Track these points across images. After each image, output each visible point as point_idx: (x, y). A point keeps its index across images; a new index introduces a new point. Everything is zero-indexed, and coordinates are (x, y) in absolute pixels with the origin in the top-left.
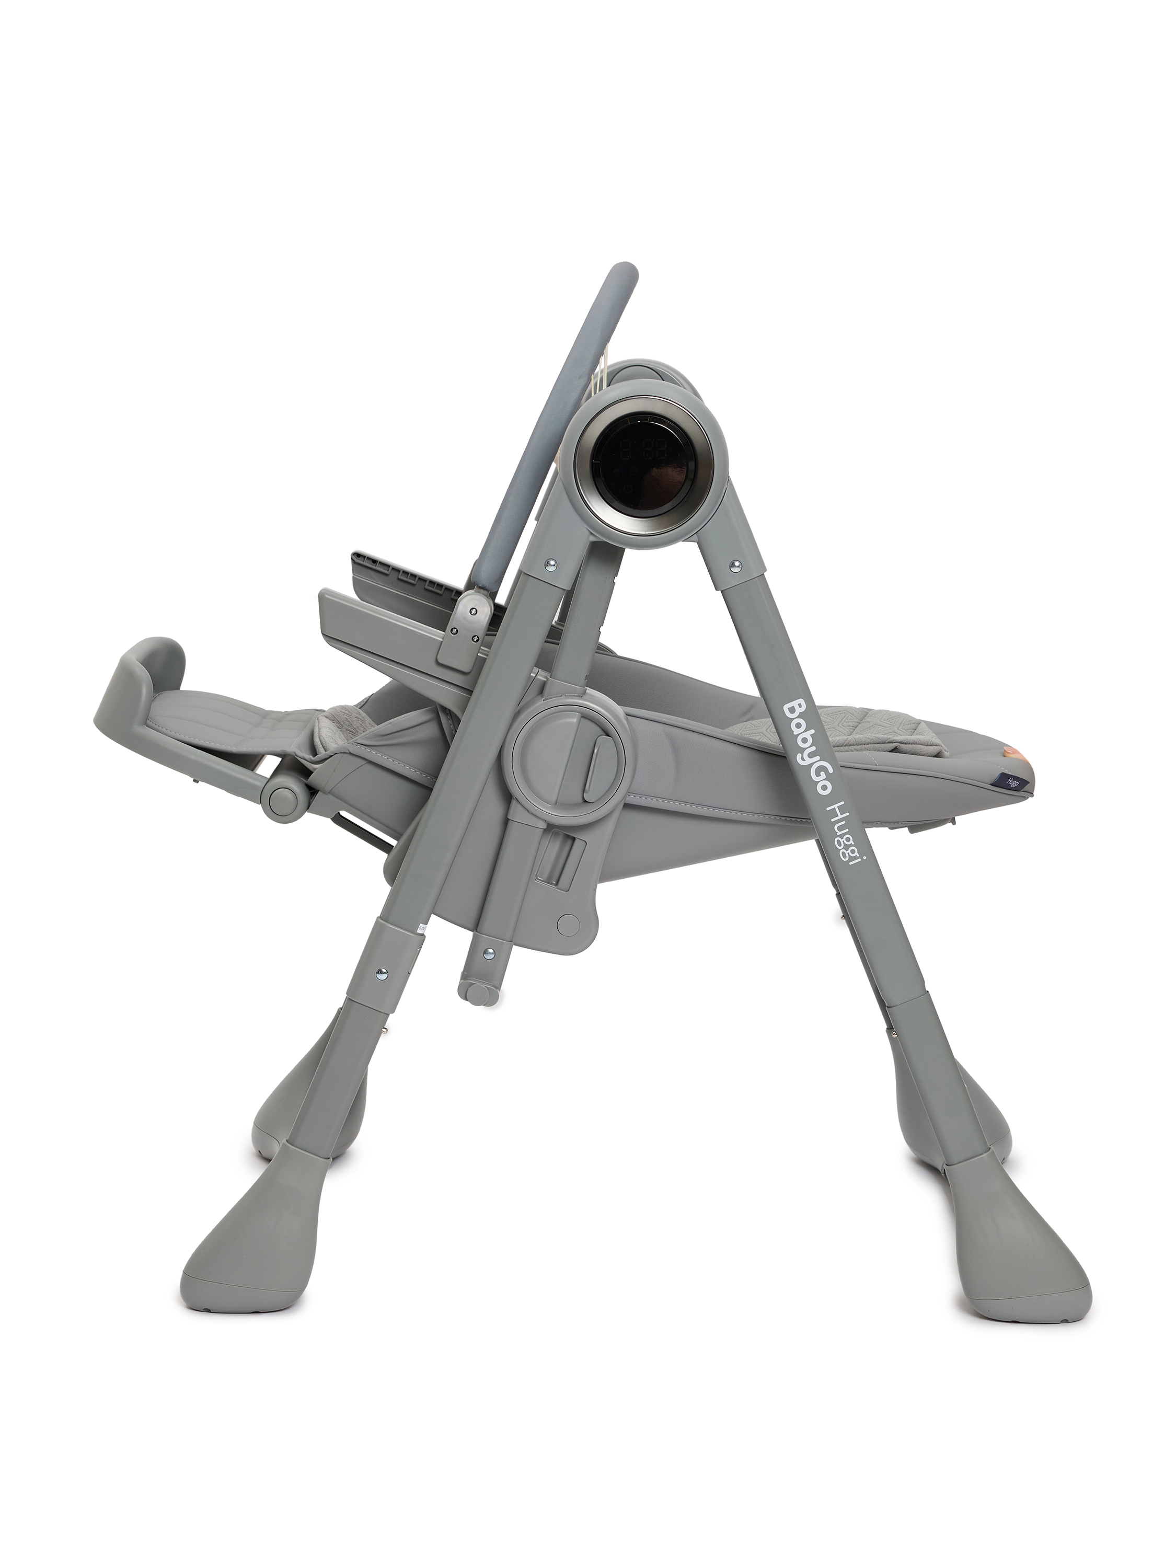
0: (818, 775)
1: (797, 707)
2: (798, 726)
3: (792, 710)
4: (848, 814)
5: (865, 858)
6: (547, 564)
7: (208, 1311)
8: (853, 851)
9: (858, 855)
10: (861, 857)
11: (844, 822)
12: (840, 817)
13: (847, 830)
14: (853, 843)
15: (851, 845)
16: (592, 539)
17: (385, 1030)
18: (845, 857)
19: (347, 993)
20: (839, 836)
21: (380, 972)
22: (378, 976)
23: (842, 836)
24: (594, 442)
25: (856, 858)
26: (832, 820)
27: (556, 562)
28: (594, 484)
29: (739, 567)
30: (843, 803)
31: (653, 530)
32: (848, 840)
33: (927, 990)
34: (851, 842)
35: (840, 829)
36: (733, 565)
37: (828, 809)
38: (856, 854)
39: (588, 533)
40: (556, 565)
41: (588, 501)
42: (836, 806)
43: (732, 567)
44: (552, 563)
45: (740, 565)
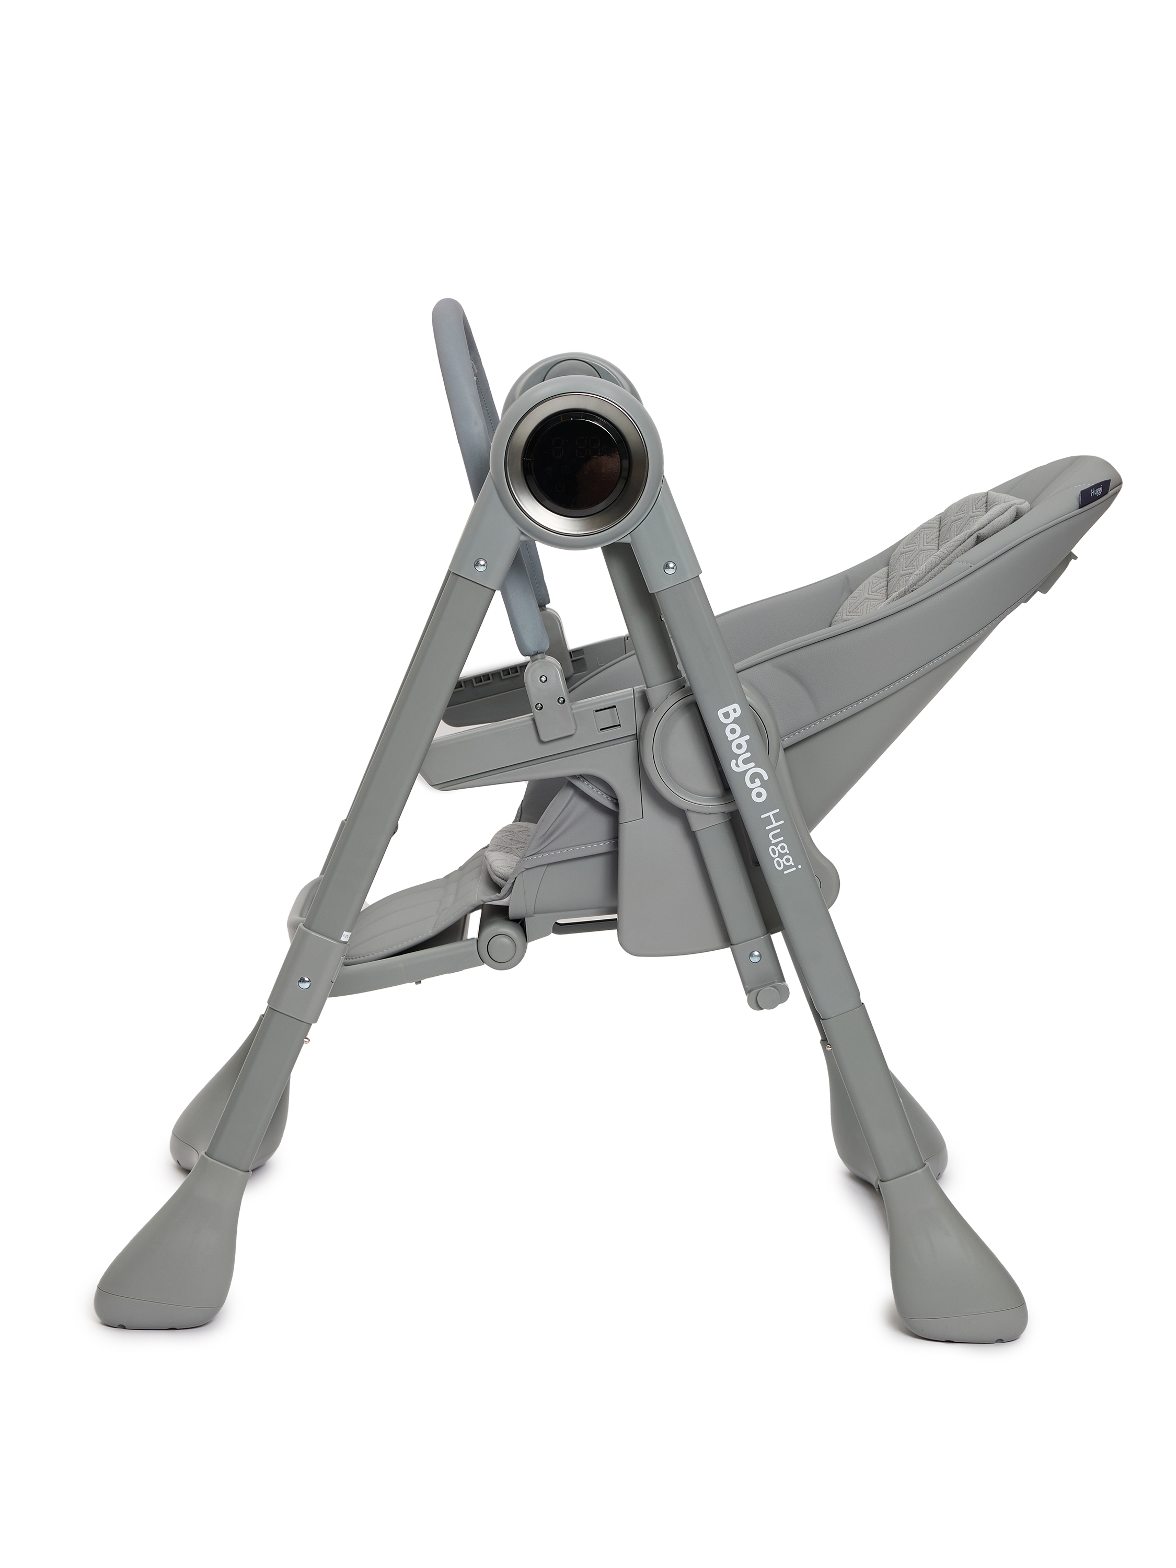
0: (752, 781)
1: (731, 713)
2: (733, 731)
3: (727, 715)
4: (783, 822)
5: (800, 867)
6: (477, 564)
7: (123, 1327)
8: (788, 860)
9: (793, 864)
10: (796, 866)
11: (779, 830)
12: (775, 824)
13: (782, 838)
14: (788, 852)
15: (786, 854)
16: (523, 538)
17: (307, 1040)
18: (780, 866)
19: (268, 1003)
20: (774, 844)
21: (302, 980)
22: (302, 985)
23: (776, 845)
24: (526, 440)
25: (791, 867)
26: (767, 828)
27: (486, 562)
28: (525, 482)
29: (673, 568)
30: (778, 810)
31: (586, 530)
32: (783, 848)
33: (862, 1002)
34: (786, 850)
35: (775, 837)
36: (667, 566)
37: (762, 817)
38: (791, 863)
39: (519, 532)
40: (486, 565)
41: (519, 500)
42: (770, 814)
43: (666, 568)
44: (482, 562)
45: (674, 567)
